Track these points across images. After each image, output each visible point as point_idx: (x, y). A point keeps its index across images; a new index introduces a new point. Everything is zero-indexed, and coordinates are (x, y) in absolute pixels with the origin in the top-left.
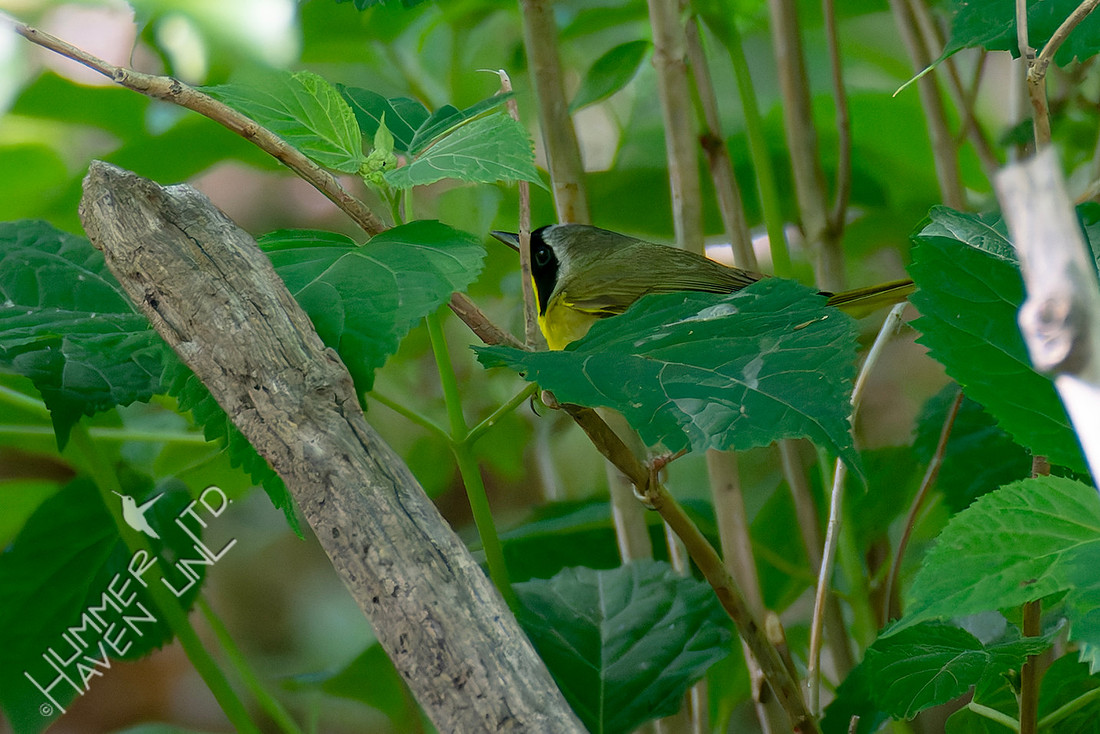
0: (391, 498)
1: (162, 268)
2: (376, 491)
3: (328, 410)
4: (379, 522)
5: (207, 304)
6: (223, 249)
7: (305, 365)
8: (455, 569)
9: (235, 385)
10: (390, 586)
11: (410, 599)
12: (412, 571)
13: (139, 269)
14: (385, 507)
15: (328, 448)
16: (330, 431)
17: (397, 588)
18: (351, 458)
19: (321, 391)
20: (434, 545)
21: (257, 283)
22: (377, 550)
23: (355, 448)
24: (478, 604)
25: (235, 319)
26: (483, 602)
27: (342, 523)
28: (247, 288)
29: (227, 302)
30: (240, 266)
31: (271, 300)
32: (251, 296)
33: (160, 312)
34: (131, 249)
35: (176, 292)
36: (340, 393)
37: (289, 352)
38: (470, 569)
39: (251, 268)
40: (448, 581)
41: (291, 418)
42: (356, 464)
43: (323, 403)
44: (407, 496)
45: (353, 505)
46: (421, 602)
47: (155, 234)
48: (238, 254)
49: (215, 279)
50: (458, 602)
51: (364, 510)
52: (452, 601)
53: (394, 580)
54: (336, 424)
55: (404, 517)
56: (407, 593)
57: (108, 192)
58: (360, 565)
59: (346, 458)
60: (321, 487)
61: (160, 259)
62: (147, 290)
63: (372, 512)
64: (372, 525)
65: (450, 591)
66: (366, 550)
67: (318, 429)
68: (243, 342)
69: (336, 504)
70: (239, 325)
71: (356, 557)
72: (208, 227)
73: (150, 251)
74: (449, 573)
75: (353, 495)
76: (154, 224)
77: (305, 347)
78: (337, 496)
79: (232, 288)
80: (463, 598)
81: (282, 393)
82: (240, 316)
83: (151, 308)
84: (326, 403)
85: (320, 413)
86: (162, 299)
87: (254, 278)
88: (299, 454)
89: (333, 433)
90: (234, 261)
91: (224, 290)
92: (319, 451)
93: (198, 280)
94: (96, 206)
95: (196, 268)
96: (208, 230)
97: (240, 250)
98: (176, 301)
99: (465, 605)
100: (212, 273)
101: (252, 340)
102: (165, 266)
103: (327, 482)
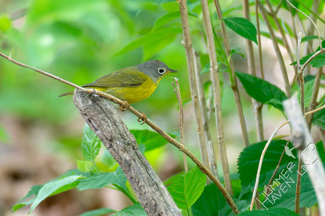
0: (145, 170)
1: (92, 113)
2: (141, 168)
3: (131, 149)
4: (141, 176)
5: (102, 122)
6: (107, 109)
7: (126, 138)
8: (160, 188)
9: (109, 142)
10: (144, 191)
11: (148, 195)
12: (149, 188)
13: (86, 113)
14: (143, 172)
15: (130, 158)
16: (131, 154)
17: (145, 192)
18: (136, 160)
19: (129, 144)
20: (155, 182)
21: (115, 117)
22: (141, 183)
23: (137, 158)
24: (165, 196)
25: (109, 126)
26: (166, 196)
27: (133, 176)
28: (112, 118)
29: (107, 122)
30: (111, 113)
31: (118, 122)
32: (113, 120)
33: (91, 124)
34: (85, 108)
35: (95, 118)
36: (134, 144)
37: (122, 134)
38: (163, 188)
39: (113, 114)
40: (158, 191)
41: (121, 150)
42: (137, 162)
43: (129, 147)
44: (149, 170)
45: (136, 171)
46: (151, 196)
47: (91, 105)
48: (110, 110)
49: (104, 116)
50: (160, 196)
51: (138, 173)
52: (159, 196)
53: (145, 190)
54: (132, 152)
55: (148, 175)
56: (148, 193)
57: (80, 94)
58: (137, 186)
59: (134, 160)
60: (128, 167)
61: (92, 111)
62: (88, 118)
63: (140, 173)
64: (140, 176)
65: (158, 193)
66: (138, 182)
67: (128, 153)
68: (110, 131)
69: (132, 171)
70: (110, 127)
71: (136, 184)
72: (103, 103)
73: (89, 109)
74: (158, 189)
75: (136, 169)
76: (90, 102)
77: (125, 133)
78: (132, 169)
79: (109, 118)
80: (162, 195)
81: (120, 144)
82: (110, 125)
83: (89, 122)
84: (130, 147)
85: (129, 149)
86: (92, 120)
87: (114, 116)
88: (123, 159)
89: (132, 154)
90: (109, 112)
91: (106, 119)
92: (128, 158)
93: (100, 116)
94: (77, 98)
95: (100, 113)
96: (103, 104)
97: (111, 109)
98: (95, 121)
99: (162, 196)
100: (104, 115)
101: (113, 131)
102: (93, 113)
103: (130, 166)
